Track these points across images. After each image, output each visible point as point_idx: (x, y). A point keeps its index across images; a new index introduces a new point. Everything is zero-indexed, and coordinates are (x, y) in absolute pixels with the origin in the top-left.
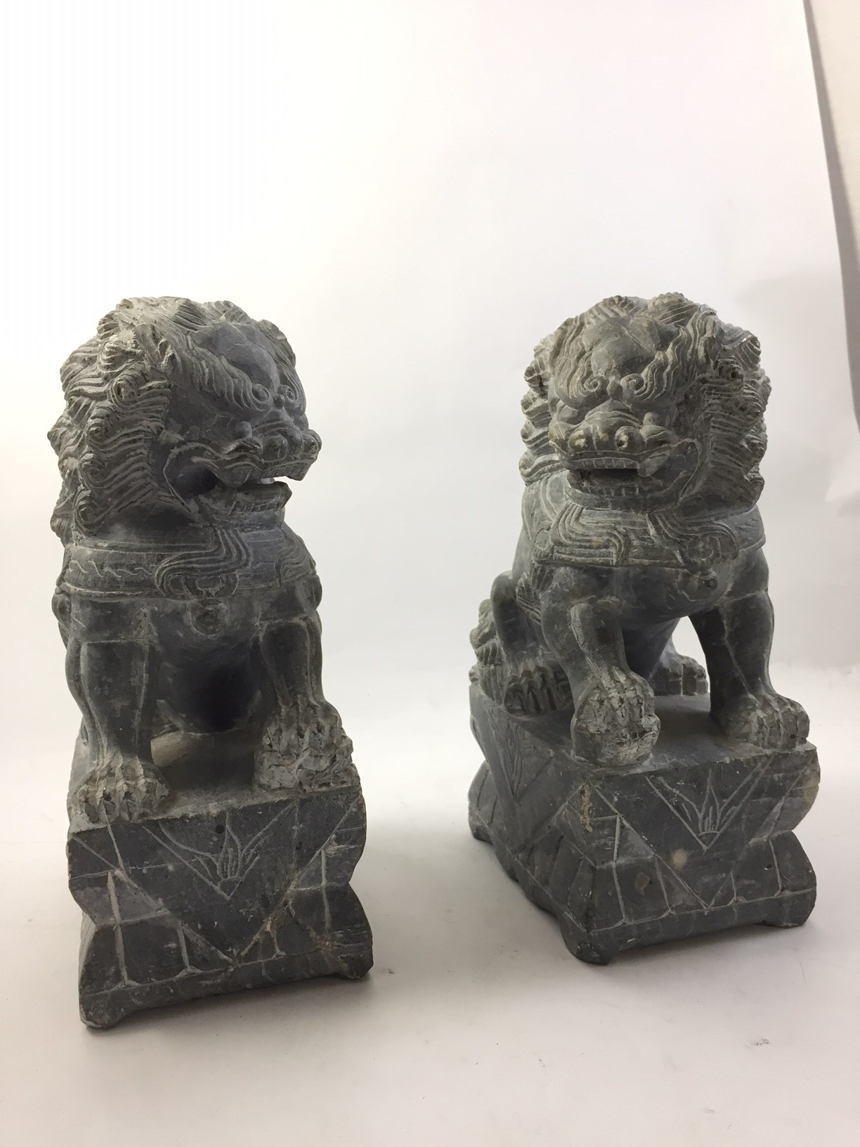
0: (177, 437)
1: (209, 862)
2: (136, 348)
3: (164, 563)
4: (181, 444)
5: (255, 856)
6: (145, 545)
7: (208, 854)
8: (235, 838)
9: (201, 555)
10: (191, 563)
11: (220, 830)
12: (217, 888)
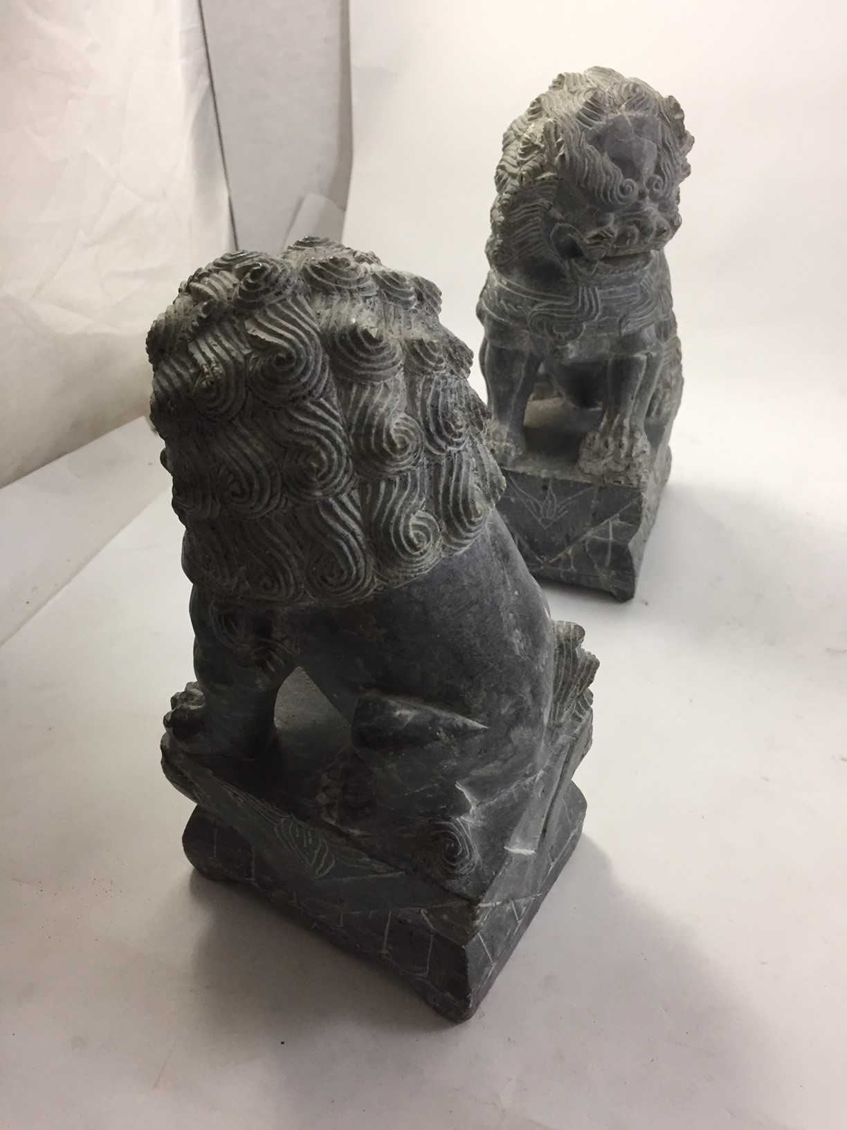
0: (559, 216)
1: (536, 505)
2: (541, 142)
3: (535, 309)
4: (561, 221)
5: (565, 510)
6: (528, 290)
7: (536, 500)
8: (554, 495)
9: (561, 307)
10: (553, 312)
11: (545, 488)
12: (539, 520)
